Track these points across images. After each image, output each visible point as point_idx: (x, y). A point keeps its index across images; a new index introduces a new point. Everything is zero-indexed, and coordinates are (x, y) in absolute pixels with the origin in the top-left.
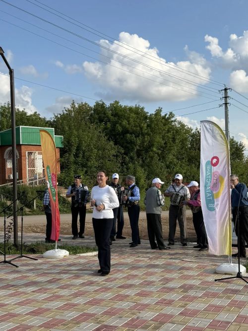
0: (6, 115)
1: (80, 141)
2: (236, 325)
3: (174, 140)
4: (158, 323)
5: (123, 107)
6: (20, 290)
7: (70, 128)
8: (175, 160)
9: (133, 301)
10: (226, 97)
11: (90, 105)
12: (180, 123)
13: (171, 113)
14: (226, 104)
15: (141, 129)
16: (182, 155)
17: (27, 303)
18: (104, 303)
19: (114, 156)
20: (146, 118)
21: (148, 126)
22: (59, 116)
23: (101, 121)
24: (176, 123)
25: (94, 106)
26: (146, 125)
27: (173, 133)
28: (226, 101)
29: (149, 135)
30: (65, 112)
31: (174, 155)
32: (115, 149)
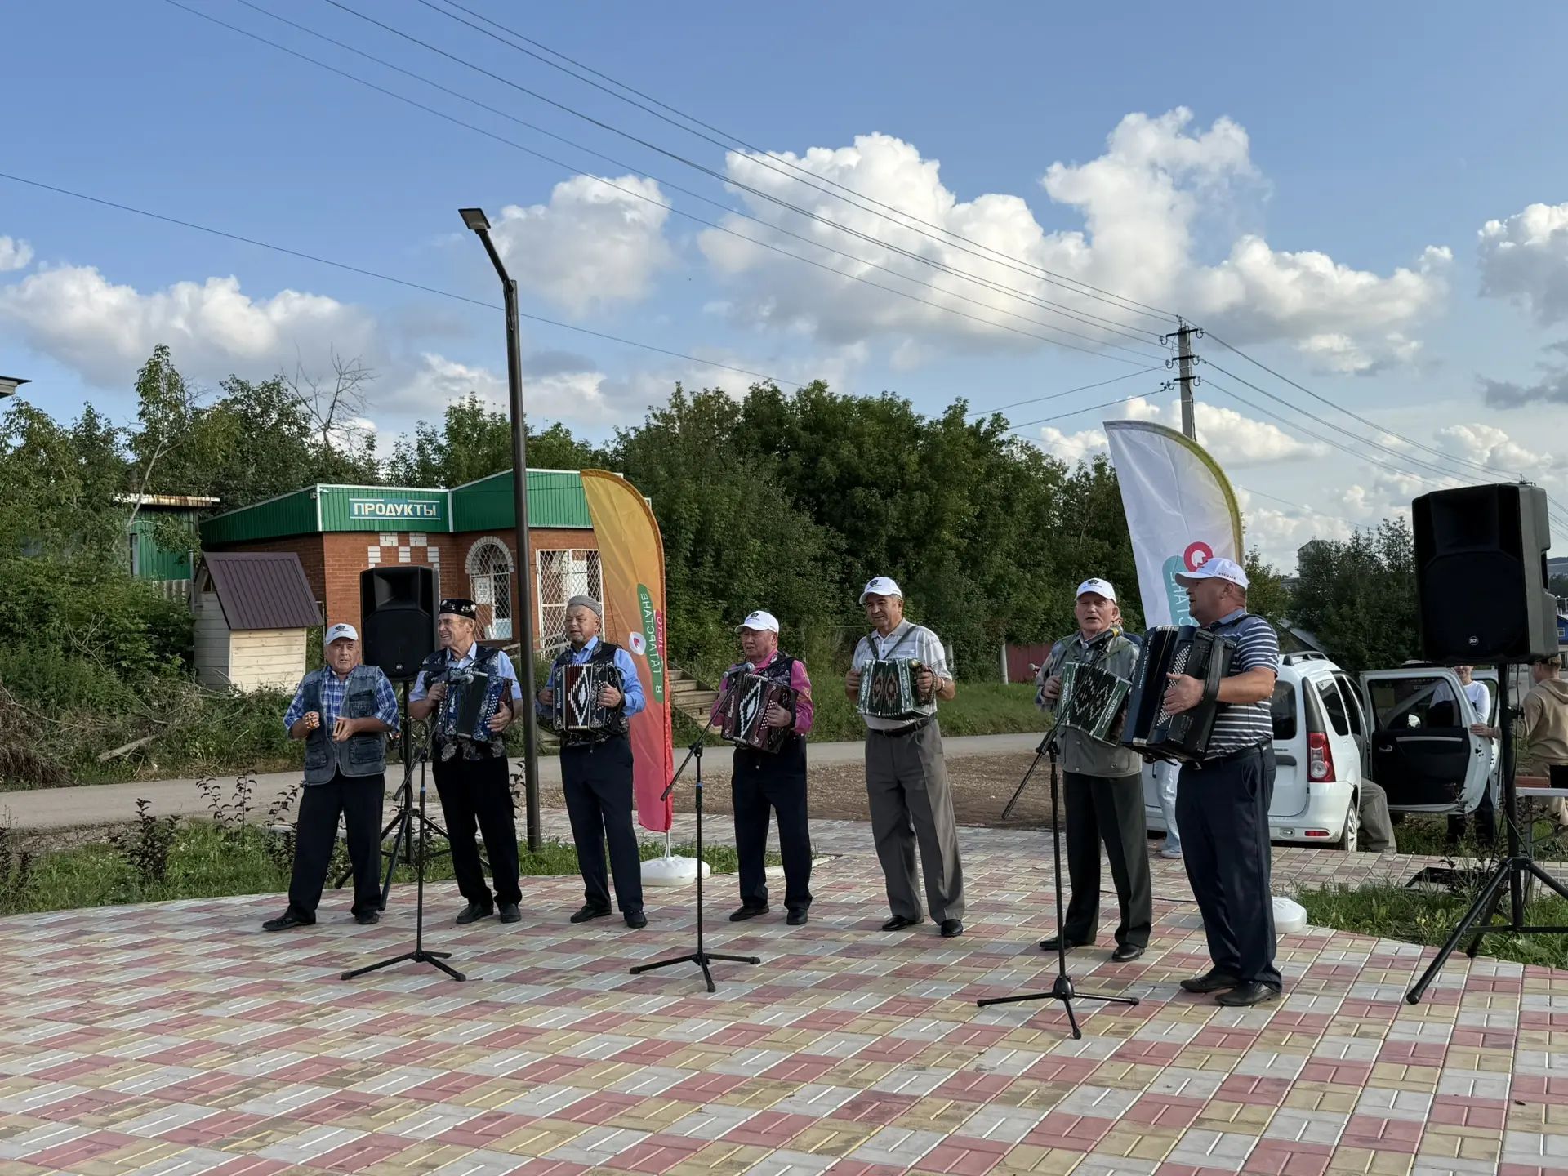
0: (467, 437)
1: (705, 512)
2: (1311, 1089)
3: (1008, 502)
4: (1050, 1084)
5: (839, 400)
6: (575, 985)
7: (672, 475)
8: (1013, 569)
9: (953, 1017)
10: (1185, 358)
11: (733, 399)
12: (1025, 447)
13: (997, 417)
14: (1185, 380)
15: (901, 468)
16: (1034, 552)
17: (609, 1025)
18: (859, 1023)
19: (815, 559)
20: (917, 433)
21: (923, 459)
22: (632, 435)
23: (768, 446)
24: (1013, 448)
25: (746, 400)
26: (915, 458)
27: (1005, 481)
28: (1184, 370)
29: (925, 488)
30: (653, 422)
31: (1009, 555)
32: (816, 535)
